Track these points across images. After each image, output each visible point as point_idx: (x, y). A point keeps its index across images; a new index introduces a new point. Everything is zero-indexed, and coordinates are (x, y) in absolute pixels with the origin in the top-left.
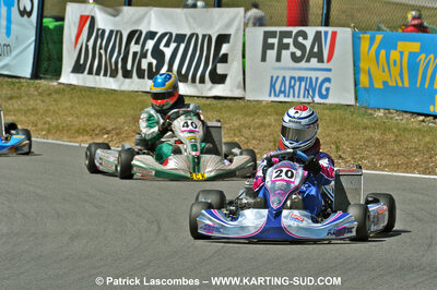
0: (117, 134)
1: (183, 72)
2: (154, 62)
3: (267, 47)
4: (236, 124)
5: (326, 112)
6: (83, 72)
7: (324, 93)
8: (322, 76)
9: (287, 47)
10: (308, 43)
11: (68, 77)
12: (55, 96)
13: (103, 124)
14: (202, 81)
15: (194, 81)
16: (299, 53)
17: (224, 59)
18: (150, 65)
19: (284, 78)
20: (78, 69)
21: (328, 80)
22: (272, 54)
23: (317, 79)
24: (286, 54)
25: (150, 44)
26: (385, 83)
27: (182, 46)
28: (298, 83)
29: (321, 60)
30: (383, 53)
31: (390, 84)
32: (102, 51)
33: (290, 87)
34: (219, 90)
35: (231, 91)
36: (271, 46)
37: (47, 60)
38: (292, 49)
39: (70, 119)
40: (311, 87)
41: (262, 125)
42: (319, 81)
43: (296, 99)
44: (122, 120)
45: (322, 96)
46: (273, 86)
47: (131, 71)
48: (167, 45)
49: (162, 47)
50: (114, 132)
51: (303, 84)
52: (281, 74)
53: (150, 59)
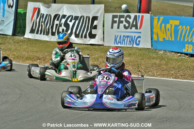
0: (44, 60)
1: (77, 33)
2: (65, 28)
3: (114, 22)
4: (97, 56)
5: (138, 51)
6: (34, 33)
7: (138, 43)
8: (137, 35)
9: (122, 22)
10: (131, 21)
11: (28, 35)
12: (20, 43)
13: (38, 55)
14: (85, 37)
15: (82, 37)
16: (127, 25)
17: (95, 27)
18: (63, 30)
19: (121, 36)
20: (32, 31)
21: (140, 37)
22: (115, 25)
23: (135, 36)
24: (122, 25)
25: (63, 21)
26: (164, 39)
27: (77, 21)
28: (126, 39)
29: (137, 28)
30: (163, 25)
31: (166, 39)
32: (43, 24)
33: (123, 40)
34: (93, 41)
35: (98, 42)
36: (115, 22)
37: (19, 27)
38: (124, 23)
39: (24, 53)
40: (132, 40)
42: (136, 37)
43: (125, 46)
44: (47, 54)
45: (137, 44)
46: (116, 40)
47: (55, 32)
48: (71, 21)
49: (68, 22)
51: (129, 39)
52: (119, 34)
53: (63, 27)
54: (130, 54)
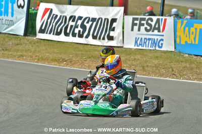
1: (95, 35)
2: (81, 30)
5: (163, 54)
7: (160, 45)
8: (159, 38)
9: (143, 25)
13: (63, 57)
15: (100, 39)
16: (148, 28)
18: (79, 31)
19: (142, 39)
20: (42, 31)
21: (162, 40)
22: (136, 28)
23: (157, 39)
24: (142, 28)
25: (80, 22)
26: (186, 42)
27: (95, 23)
28: (148, 41)
29: (159, 31)
31: (189, 42)
32: (54, 24)
33: (144, 42)
35: (117, 44)
36: (136, 24)
38: (146, 26)
39: (47, 55)
40: (154, 43)
41: (135, 59)
43: (147, 48)
44: (71, 56)
45: (159, 47)
46: (136, 42)
47: (69, 33)
49: (85, 23)
50: (69, 61)
51: (150, 41)
52: (140, 37)
53: (79, 28)
54: (157, 57)
